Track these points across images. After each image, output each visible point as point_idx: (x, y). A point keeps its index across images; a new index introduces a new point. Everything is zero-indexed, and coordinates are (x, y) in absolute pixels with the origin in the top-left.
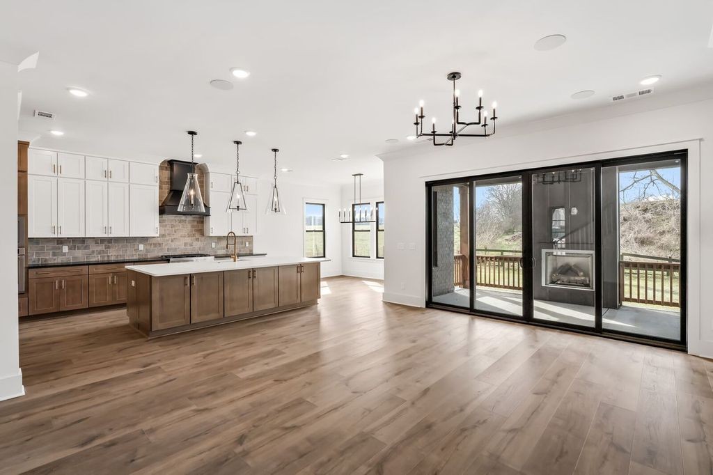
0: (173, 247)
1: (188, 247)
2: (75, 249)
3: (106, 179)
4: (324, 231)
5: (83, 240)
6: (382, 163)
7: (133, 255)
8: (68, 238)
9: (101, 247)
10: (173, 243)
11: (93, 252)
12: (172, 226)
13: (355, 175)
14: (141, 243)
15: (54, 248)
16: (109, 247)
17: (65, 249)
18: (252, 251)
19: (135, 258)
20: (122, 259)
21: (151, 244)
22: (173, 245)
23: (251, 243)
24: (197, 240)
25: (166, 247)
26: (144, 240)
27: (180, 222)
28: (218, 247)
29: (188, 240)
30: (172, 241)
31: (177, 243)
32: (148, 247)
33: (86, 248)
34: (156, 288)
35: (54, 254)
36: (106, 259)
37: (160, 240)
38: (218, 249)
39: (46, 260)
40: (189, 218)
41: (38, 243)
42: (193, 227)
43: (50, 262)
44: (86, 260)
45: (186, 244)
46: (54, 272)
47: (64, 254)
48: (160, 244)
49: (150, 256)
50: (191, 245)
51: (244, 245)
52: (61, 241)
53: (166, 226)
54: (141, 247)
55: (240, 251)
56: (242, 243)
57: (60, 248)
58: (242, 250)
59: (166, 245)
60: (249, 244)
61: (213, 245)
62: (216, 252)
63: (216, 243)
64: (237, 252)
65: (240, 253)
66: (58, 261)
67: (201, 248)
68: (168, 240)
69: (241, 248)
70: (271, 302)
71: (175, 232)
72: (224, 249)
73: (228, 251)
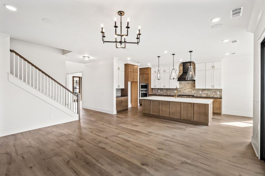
0: (185, 92)
1: (190, 92)
5: (162, 89)
7: (173, 94)
9: (166, 91)
14: (175, 90)
18: (221, 96)
22: (185, 91)
24: (194, 90)
27: (187, 83)
29: (190, 90)
30: (184, 90)
31: (186, 91)
33: (163, 91)
34: (143, 102)
36: (167, 94)
37: (180, 89)
38: (203, 94)
39: (156, 93)
42: (192, 85)
44: (163, 94)
45: (189, 91)
47: (159, 92)
48: (180, 91)
50: (191, 92)
52: (158, 89)
53: (182, 85)
54: (175, 92)
55: (214, 95)
56: (215, 92)
57: (158, 91)
58: (215, 95)
59: (182, 91)
60: (220, 92)
61: (200, 92)
62: (201, 95)
63: (201, 91)
64: (213, 96)
65: (214, 96)
66: (158, 94)
67: (195, 93)
68: (183, 90)
69: (215, 94)
70: (177, 116)
71: (185, 87)
72: (205, 94)
73: (207, 95)
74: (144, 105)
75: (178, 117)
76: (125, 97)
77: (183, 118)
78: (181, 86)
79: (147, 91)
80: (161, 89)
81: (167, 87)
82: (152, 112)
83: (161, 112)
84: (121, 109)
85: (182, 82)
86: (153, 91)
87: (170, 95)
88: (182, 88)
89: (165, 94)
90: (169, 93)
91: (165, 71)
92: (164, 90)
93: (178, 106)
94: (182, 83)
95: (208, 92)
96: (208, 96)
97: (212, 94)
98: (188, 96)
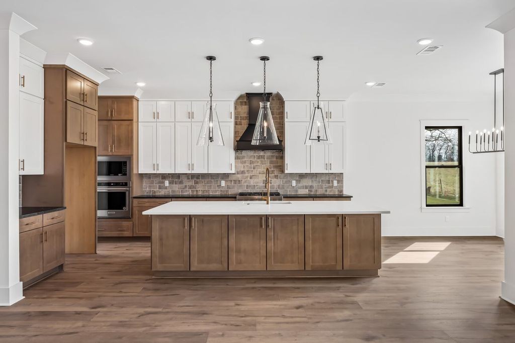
0: (252, 184)
2: (173, 184)
3: (190, 120)
4: (460, 166)
5: (178, 176)
6: (501, 36)
7: (216, 191)
8: (169, 174)
9: (191, 183)
10: (252, 180)
11: (186, 186)
12: (251, 162)
13: (495, 73)
14: (223, 179)
15: (160, 182)
16: (196, 183)
17: (167, 183)
18: (342, 191)
19: (218, 193)
20: (207, 194)
21: (231, 181)
22: (252, 182)
23: (340, 181)
24: (276, 177)
25: (246, 184)
26: (225, 176)
27: (259, 157)
28: (300, 185)
30: (251, 178)
31: (256, 180)
32: (229, 184)
33: (181, 182)
34: (156, 226)
35: (160, 188)
36: (195, 193)
37: (239, 176)
38: (300, 188)
39: (155, 192)
40: (268, 153)
41: (150, 178)
42: (271, 162)
43: (157, 194)
44: (181, 194)
46: (148, 202)
47: (166, 188)
48: (239, 181)
49: (231, 192)
51: (331, 185)
52: (164, 176)
53: (245, 162)
54: (223, 183)
55: (326, 191)
56: (328, 182)
57: (163, 183)
58: (328, 190)
59: (245, 182)
60: (338, 183)
61: (294, 183)
62: (297, 191)
63: (296, 180)
64: (323, 192)
65: (326, 193)
66: (162, 193)
67: (281, 186)
68: (247, 177)
69: (327, 188)
70: (292, 262)
71: (254, 168)
72: (306, 188)
73: (311, 191)
74: (161, 239)
75: (295, 267)
76: (55, 214)
77: (312, 266)
78: (240, 165)
79: (126, 184)
80: (175, 177)
81: (197, 170)
82: (201, 261)
83: (233, 256)
84: (36, 272)
85: (244, 153)
86: (144, 184)
87: (206, 194)
88: (243, 172)
89: (188, 192)
90: (201, 189)
91: (191, 115)
92: (185, 180)
93: (295, 228)
94: (243, 157)
95: (312, 181)
96: (312, 193)
97: (322, 188)
98: (262, 195)
